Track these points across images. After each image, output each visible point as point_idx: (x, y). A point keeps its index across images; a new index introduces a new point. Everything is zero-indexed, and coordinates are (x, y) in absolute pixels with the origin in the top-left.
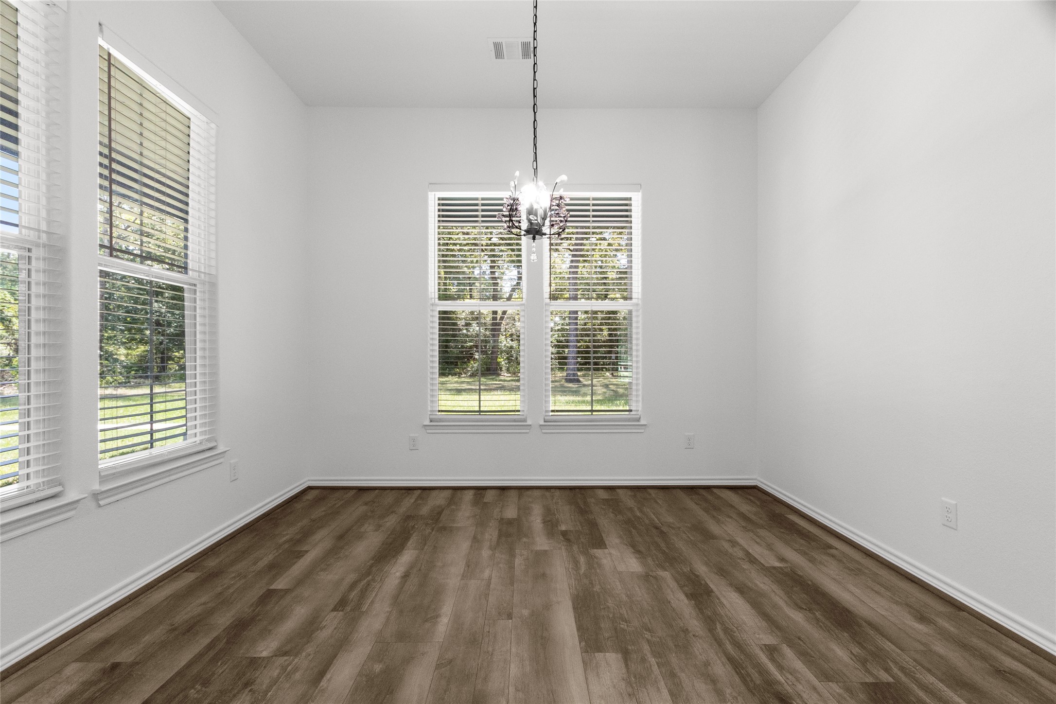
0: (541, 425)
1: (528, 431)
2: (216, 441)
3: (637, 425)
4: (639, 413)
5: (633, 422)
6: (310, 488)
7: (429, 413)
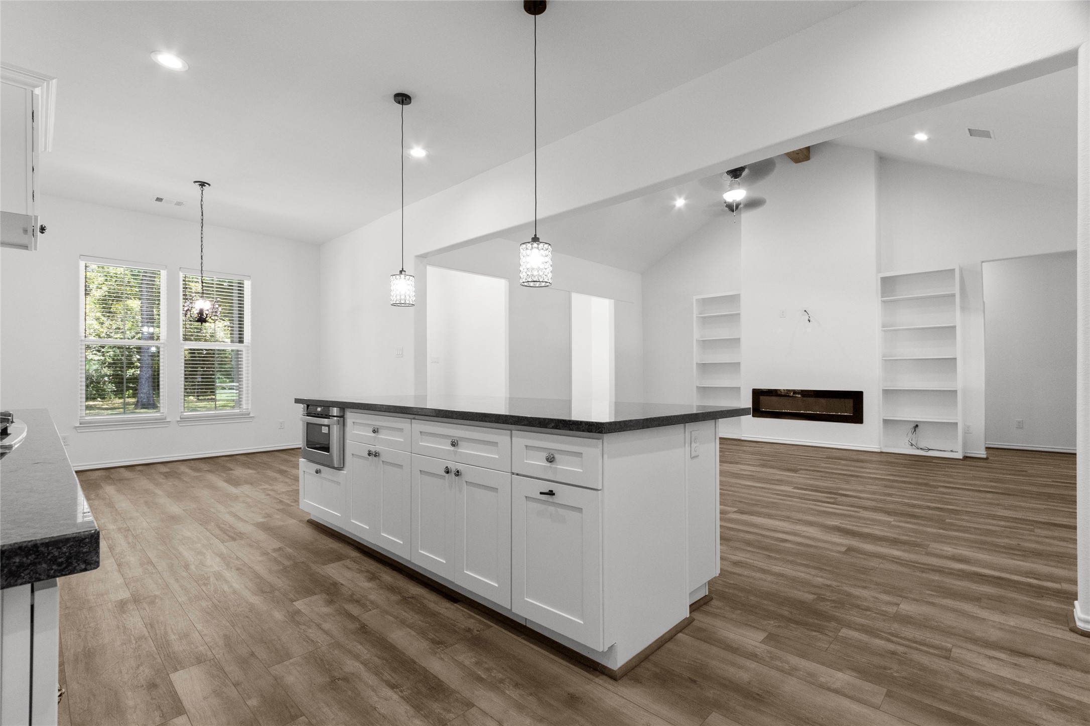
0: (178, 421)
1: (168, 425)
3: (248, 417)
4: (249, 410)
5: (246, 416)
7: (79, 418)
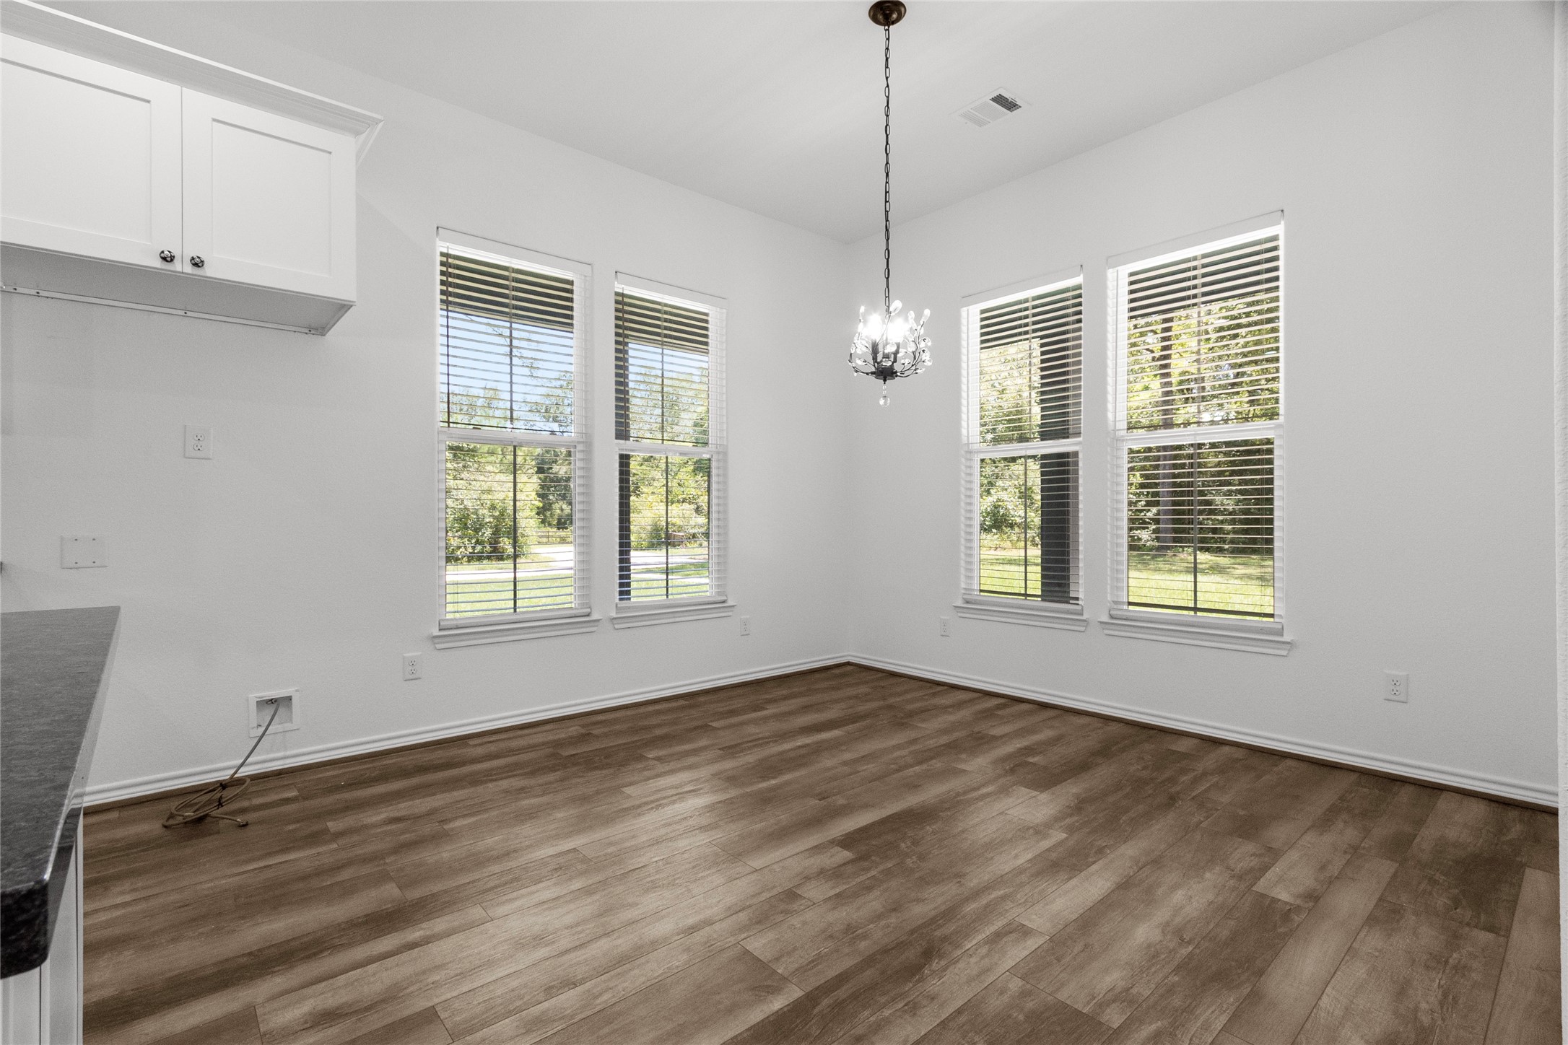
0: (1101, 623)
1: (1083, 629)
2: (726, 596)
3: (1278, 642)
6: (848, 664)
7: (963, 591)
